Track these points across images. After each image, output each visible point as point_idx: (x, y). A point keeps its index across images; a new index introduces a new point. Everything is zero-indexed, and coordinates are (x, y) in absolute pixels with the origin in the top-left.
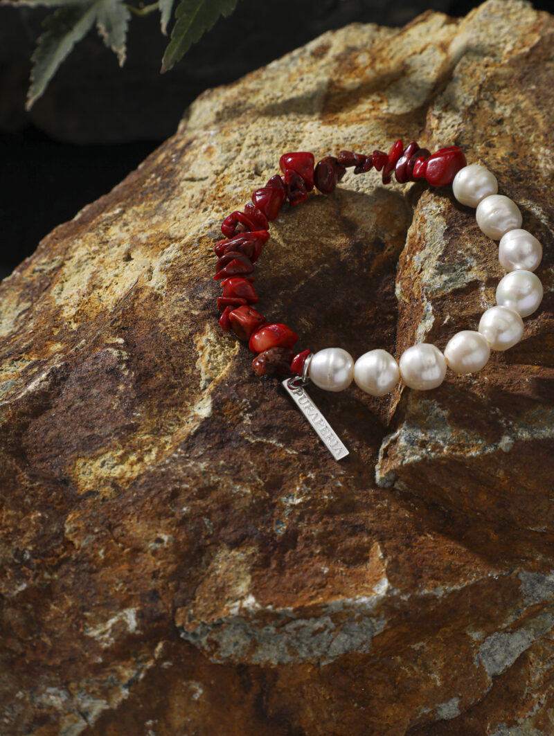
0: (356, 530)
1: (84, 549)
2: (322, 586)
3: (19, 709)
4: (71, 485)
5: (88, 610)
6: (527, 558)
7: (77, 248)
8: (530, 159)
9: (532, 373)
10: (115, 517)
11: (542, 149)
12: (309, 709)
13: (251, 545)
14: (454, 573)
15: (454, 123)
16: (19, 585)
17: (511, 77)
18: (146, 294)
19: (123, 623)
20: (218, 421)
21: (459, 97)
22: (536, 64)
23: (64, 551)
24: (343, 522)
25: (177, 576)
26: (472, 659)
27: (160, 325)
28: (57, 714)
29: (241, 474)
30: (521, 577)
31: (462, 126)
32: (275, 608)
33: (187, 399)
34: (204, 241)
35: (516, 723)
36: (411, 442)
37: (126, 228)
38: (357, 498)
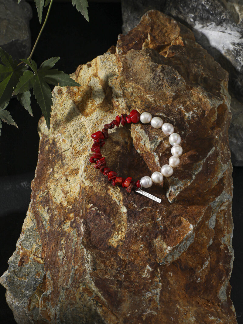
0: (176, 217)
1: (128, 259)
2: (179, 234)
3: (144, 302)
4: (112, 247)
5: (139, 272)
6: (209, 199)
7: (50, 185)
8: (146, 100)
9: (186, 156)
10: (128, 248)
11: (147, 96)
12: (189, 262)
13: (159, 235)
14: (200, 213)
15: (122, 101)
16: (122, 276)
17: (124, 79)
18: (88, 188)
19: (148, 270)
20: (130, 211)
21: (118, 92)
22: (127, 71)
23: (124, 263)
24: (172, 217)
25: (150, 252)
26: (209, 228)
27: (97, 194)
28: (152, 297)
29: (145, 220)
30: (211, 204)
31: (125, 101)
32: (175, 246)
33: (118, 209)
34: (88, 167)
35: (225, 236)
36: (175, 190)
37: (59, 173)
38: (170, 209)
